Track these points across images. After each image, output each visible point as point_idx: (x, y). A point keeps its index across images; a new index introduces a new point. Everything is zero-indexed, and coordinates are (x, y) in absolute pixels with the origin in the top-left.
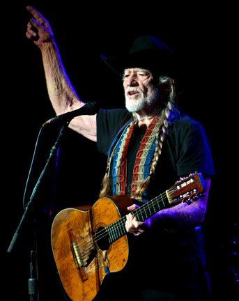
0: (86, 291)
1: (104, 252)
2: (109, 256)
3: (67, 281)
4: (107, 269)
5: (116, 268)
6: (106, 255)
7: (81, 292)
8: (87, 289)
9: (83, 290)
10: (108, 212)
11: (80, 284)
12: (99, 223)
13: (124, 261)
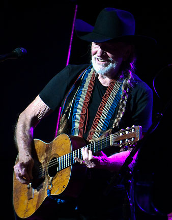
0: (29, 207)
1: (51, 178)
2: (54, 182)
3: (17, 197)
4: (50, 192)
5: (56, 192)
6: (52, 180)
7: (25, 208)
8: (30, 206)
9: (27, 206)
10: (63, 146)
11: (26, 201)
12: (54, 154)
13: (64, 187)
